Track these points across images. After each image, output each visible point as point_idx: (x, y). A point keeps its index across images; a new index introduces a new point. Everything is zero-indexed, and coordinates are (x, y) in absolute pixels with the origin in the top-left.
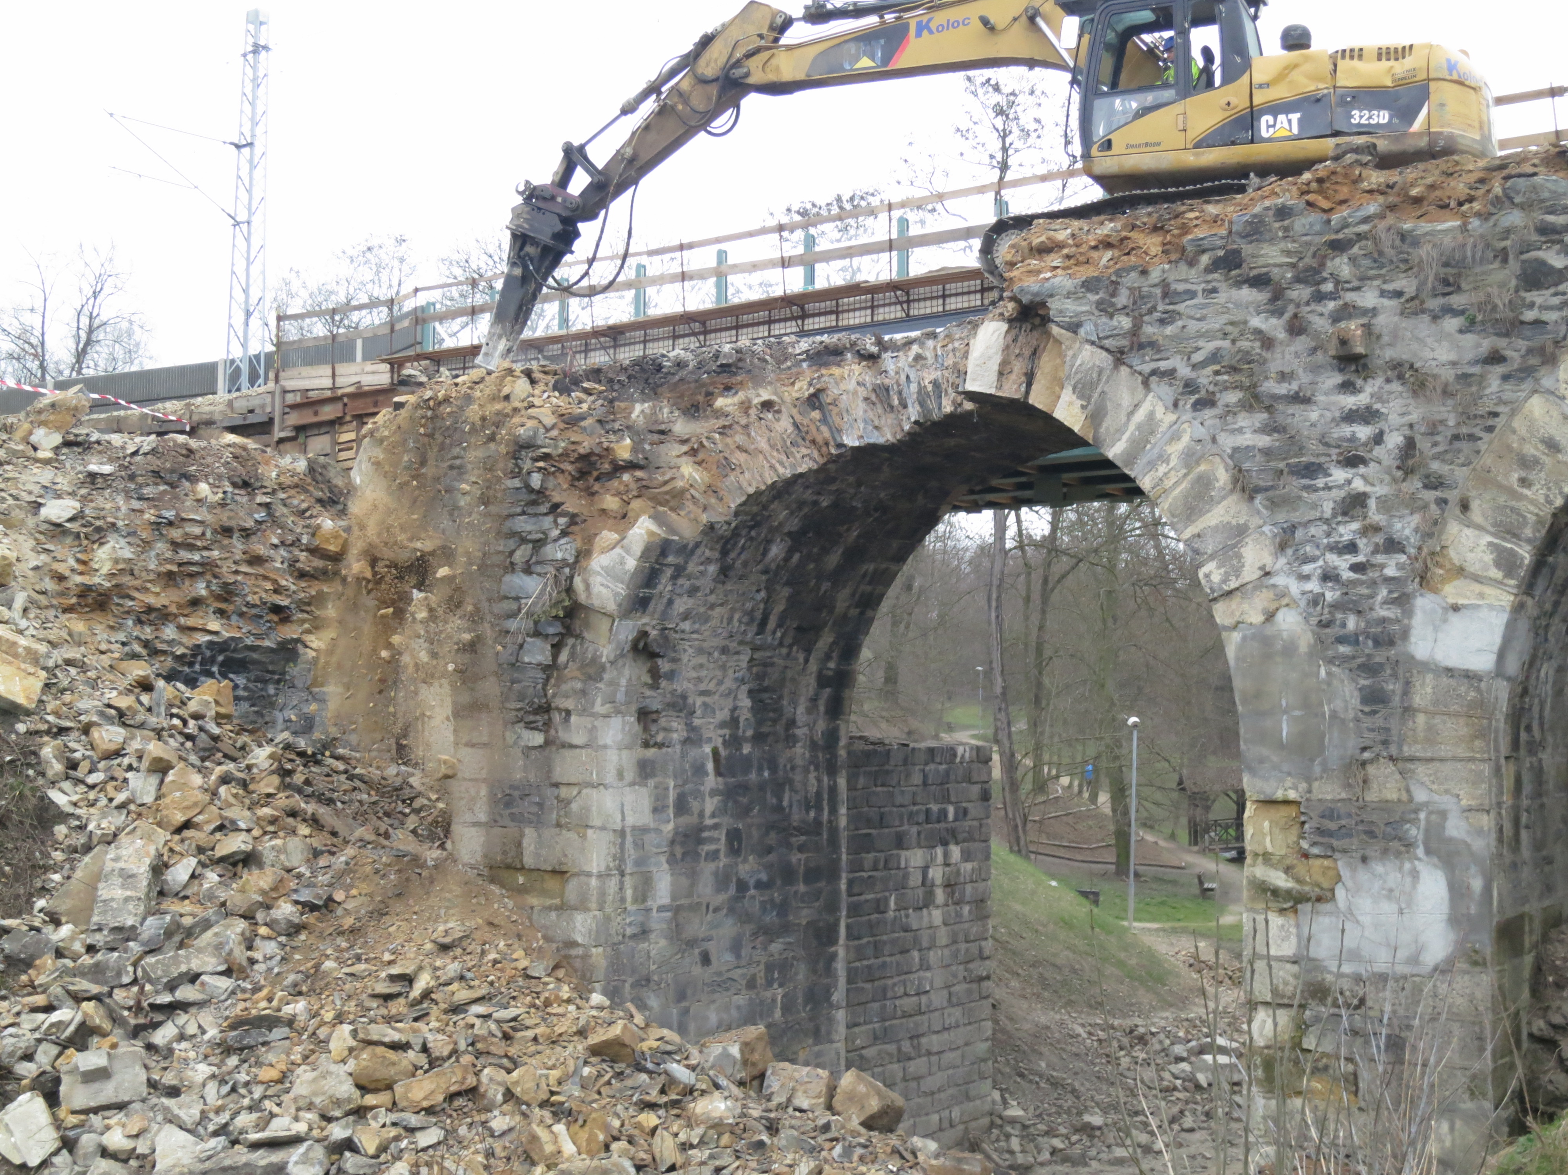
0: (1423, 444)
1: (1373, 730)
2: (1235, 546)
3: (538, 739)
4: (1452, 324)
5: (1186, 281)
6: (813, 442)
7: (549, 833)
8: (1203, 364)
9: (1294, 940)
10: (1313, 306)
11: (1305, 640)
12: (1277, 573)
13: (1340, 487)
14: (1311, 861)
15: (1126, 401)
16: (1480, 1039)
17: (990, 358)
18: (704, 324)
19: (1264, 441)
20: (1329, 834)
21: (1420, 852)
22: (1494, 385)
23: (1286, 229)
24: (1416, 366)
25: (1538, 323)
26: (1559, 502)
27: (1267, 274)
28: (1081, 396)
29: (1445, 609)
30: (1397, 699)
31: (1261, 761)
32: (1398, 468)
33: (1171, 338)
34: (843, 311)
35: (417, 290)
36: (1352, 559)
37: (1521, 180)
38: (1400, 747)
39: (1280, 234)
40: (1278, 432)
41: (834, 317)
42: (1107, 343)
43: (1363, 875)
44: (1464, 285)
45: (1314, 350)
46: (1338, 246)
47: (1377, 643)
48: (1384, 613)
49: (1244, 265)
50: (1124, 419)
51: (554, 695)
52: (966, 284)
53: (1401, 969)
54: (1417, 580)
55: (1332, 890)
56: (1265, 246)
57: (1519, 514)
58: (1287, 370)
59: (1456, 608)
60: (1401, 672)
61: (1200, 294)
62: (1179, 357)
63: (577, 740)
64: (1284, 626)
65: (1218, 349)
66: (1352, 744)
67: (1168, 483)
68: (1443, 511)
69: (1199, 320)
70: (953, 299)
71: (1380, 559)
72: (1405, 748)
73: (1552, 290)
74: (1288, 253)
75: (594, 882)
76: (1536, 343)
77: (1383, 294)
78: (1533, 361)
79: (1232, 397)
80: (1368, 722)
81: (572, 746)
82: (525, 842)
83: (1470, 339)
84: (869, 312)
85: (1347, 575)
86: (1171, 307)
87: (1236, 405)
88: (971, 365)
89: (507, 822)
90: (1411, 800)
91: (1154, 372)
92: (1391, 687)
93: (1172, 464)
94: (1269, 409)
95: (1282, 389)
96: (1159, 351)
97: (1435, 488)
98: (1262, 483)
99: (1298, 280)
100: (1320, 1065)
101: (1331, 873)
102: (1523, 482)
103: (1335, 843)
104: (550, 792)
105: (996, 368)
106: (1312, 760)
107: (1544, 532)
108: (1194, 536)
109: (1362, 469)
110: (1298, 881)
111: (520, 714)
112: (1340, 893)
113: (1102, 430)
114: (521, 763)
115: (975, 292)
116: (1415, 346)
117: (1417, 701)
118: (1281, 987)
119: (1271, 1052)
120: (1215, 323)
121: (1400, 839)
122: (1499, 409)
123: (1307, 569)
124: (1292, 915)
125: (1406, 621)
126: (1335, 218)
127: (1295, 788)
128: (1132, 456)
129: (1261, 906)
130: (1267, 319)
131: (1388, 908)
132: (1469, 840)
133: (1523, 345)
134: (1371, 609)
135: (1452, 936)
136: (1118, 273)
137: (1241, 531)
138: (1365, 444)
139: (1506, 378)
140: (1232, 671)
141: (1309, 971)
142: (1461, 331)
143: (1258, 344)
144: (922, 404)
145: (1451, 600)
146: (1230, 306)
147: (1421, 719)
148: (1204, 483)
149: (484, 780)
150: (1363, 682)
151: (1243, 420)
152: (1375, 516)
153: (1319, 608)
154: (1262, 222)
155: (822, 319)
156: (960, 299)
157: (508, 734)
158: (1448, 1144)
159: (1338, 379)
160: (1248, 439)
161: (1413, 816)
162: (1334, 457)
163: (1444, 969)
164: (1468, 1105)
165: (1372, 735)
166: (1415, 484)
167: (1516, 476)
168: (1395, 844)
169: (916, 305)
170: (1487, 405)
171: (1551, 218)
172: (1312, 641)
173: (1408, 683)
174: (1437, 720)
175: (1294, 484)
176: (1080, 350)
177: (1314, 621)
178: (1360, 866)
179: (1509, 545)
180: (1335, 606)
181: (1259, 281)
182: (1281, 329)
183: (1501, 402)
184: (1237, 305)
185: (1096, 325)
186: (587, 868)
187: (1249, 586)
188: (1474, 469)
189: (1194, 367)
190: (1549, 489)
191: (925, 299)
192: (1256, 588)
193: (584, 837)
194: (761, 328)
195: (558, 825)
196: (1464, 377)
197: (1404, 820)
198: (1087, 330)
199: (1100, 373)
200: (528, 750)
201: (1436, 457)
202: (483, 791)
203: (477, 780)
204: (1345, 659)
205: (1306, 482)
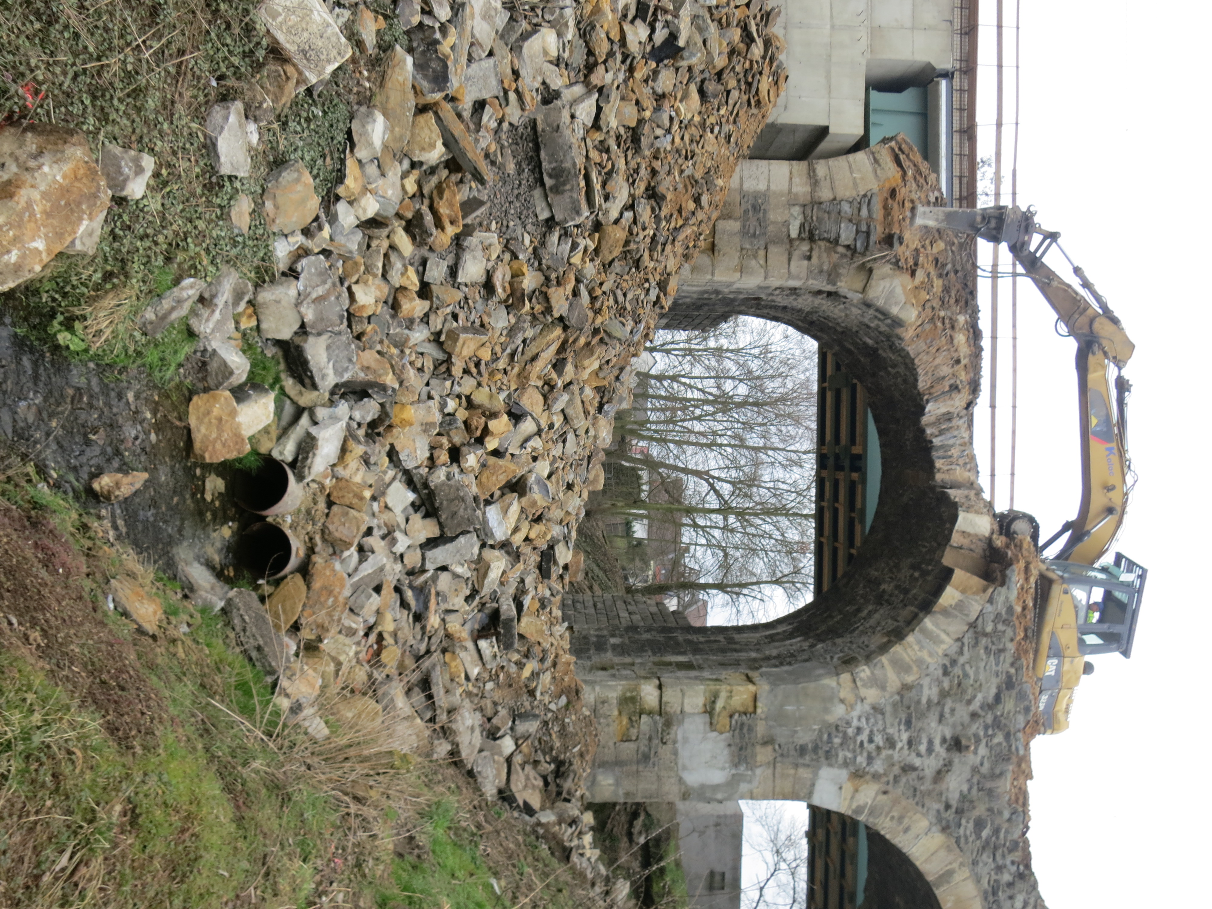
0: (914, 775)
1: (788, 750)
2: (877, 684)
3: (794, 234)
4: (965, 788)
5: (1004, 661)
7: (737, 240)
8: (963, 670)
9: (692, 711)
10: (982, 724)
11: (831, 718)
12: (862, 705)
13: (899, 737)
14: (728, 719)
15: (951, 629)
16: (651, 797)
17: (973, 526)
19: (924, 700)
20: (741, 729)
21: (734, 771)
22: (936, 806)
24: (949, 773)
25: (959, 825)
26: (882, 833)
27: (1001, 702)
28: (956, 605)
29: (841, 783)
30: (801, 761)
31: (775, 695)
32: (905, 764)
33: (978, 653)
36: (866, 741)
38: (780, 762)
40: (927, 708)
42: (980, 619)
43: (722, 745)
44: (981, 794)
45: (962, 725)
46: (1007, 736)
47: (827, 752)
48: (841, 754)
49: (1007, 691)
50: (943, 627)
51: (820, 247)
53: (680, 762)
54: (854, 771)
55: (715, 730)
56: (1014, 701)
57: (879, 816)
58: (955, 712)
59: (841, 788)
60: (814, 763)
61: (997, 669)
62: (969, 657)
63: (792, 263)
64: (837, 708)
65: (970, 678)
66: (782, 740)
67: (909, 651)
68: (884, 783)
69: (985, 667)
71: (865, 754)
72: (779, 764)
73: (973, 831)
74: (1009, 713)
75: (709, 277)
76: (952, 825)
77: (983, 757)
78: (944, 823)
79: (946, 685)
80: (792, 747)
81: (789, 260)
82: (731, 222)
83: (957, 795)
85: (859, 739)
86: (993, 653)
87: (942, 686)
88: (971, 516)
89: (744, 207)
90: (757, 767)
91: (963, 644)
92: (807, 758)
93: (918, 653)
94: (939, 703)
95: (947, 710)
96: (973, 647)
97: (894, 780)
98: (904, 699)
99: (996, 718)
100: (634, 724)
101: (723, 730)
102: (892, 818)
103: (737, 731)
104: (762, 243)
105: (968, 530)
106: (775, 721)
109: (906, 747)
110: (719, 714)
111: (809, 218)
112: (715, 734)
113: (939, 616)
114: (780, 219)
116: (958, 772)
117: (801, 770)
118: (669, 704)
120: (982, 677)
121: (739, 763)
122: (925, 808)
123: (863, 720)
124: (703, 710)
125: (836, 766)
127: (762, 712)
128: (924, 631)
129: (707, 694)
130: (980, 702)
131: (708, 757)
133: (951, 818)
134: (843, 750)
135: (695, 785)
136: (1014, 626)
137: (883, 688)
138: (917, 749)
139: (938, 811)
140: (818, 682)
141: (677, 718)
142: (961, 792)
143: (969, 697)
145: (844, 786)
146: (989, 684)
147: (792, 771)
148: (907, 669)
149: (768, 186)
150: (810, 746)
151: (935, 690)
152: (885, 752)
153: (845, 725)
157: (797, 208)
159: (948, 736)
160: (926, 692)
161: (749, 768)
162: (913, 734)
163: (680, 780)
164: (621, 792)
165: (786, 749)
166: (896, 770)
167: (895, 814)
168: (736, 760)
170: (927, 802)
171: (1003, 831)
172: (830, 722)
173: (808, 766)
175: (904, 716)
176: (979, 603)
177: (839, 723)
178: (727, 743)
179: (866, 811)
180: (845, 733)
181: (998, 698)
182: (974, 708)
183: (928, 810)
184: (989, 688)
185: (990, 613)
186: (717, 272)
187: (857, 691)
188: (900, 797)
192: (856, 694)
193: (735, 270)
195: (742, 249)
196: (941, 794)
197: (747, 764)
198: (989, 608)
199: (967, 615)
200: (786, 224)
201: (908, 780)
202: (762, 187)
203: (769, 182)
204: (820, 737)
205: (903, 721)
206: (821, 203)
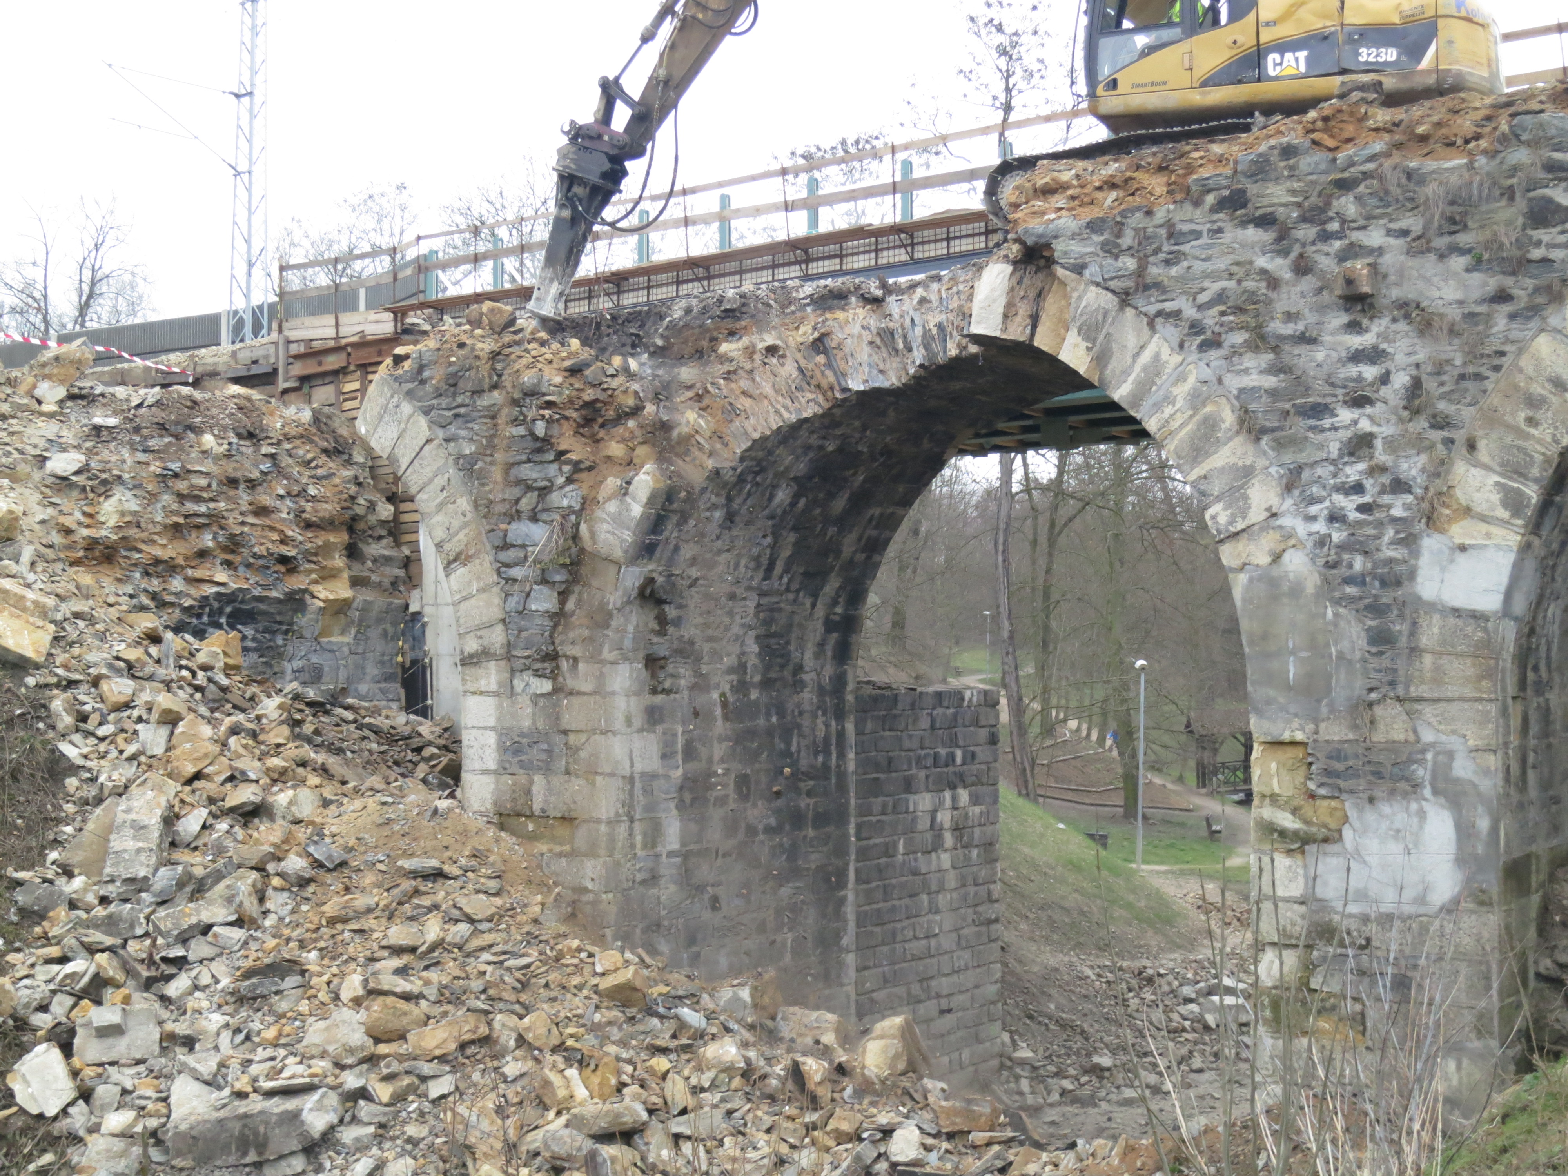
0: (1430, 384)
1: (1380, 671)
2: (1241, 487)
3: (546, 686)
4: (1458, 262)
5: (1191, 221)
6: (818, 386)
7: (557, 781)
8: (1209, 305)
9: (1301, 881)
10: (1320, 246)
11: (1312, 582)
12: (1283, 514)
13: (1347, 427)
14: (1318, 802)
15: (1131, 341)
16: (1487, 978)
17: (994, 301)
18: (707, 269)
19: (1270, 382)
20: (1338, 775)
21: (1427, 792)
22: (1501, 323)
23: (1292, 168)
24: (1424, 304)
25: (1545, 261)
27: (1272, 213)
28: (1086, 338)
29: (1452, 549)
30: (1403, 641)
31: (1269, 702)
32: (1405, 408)
33: (1176, 279)
34: (847, 255)
35: (419, 238)
36: (1359, 500)
37: (1529, 117)
38: (1407, 689)
39: (1286, 173)
40: (1285, 372)
41: (838, 260)
42: (1112, 284)
43: (1370, 816)
44: (1470, 224)
45: (1320, 290)
46: (1343, 185)
47: (1384, 584)
48: (1391, 553)
49: (1250, 205)
50: (1129, 360)
51: (562, 643)
52: (970, 226)
53: (1408, 909)
54: (1424, 520)
55: (1340, 831)
56: (1270, 185)
57: (1526, 454)
58: (1293, 310)
59: (1463, 548)
60: (1407, 612)
61: (1205, 234)
62: (1184, 298)
63: (586, 686)
64: (1291, 568)
65: (1224, 289)
66: (1359, 685)
67: (1174, 425)
68: (1449, 450)
69: (1204, 260)
70: (957, 242)
71: (1386, 499)
72: (1412, 689)
73: (1559, 228)
74: (1294, 192)
75: (603, 828)
76: (1543, 281)
77: (1389, 232)
78: (1540, 300)
79: (1238, 338)
80: (1375, 663)
81: (579, 693)
82: (535, 789)
83: (1476, 278)
84: (873, 255)
85: (1354, 515)
86: (1176, 248)
87: (1241, 346)
88: (976, 308)
89: (515, 769)
90: (1418, 741)
91: (1159, 313)
92: (1398, 628)
93: (1178, 406)
94: (1275, 349)
95: (1288, 329)
96: (1164, 292)
97: (1442, 428)
98: (1269, 424)
99: (1304, 219)
100: (1328, 1005)
101: (1339, 814)
102: (1530, 421)
103: (1342, 784)
104: (558, 739)
105: (1001, 310)
106: (1319, 701)
107: (1551, 471)
108: (1200, 478)
109: (1368, 410)
110: (1307, 822)
111: (527, 662)
112: (1347, 833)
113: (1108, 372)
114: (529, 710)
115: (980, 234)
116: (1421, 285)
117: (1424, 641)
118: (1289, 927)
119: (1278, 992)
120: (1221, 264)
121: (1407, 780)
122: (1507, 348)
123: (1314, 509)
124: (1299, 856)
125: (1413, 562)
126: (1341, 156)
127: (1302, 729)
128: (1137, 398)
129: (1267, 847)
130: (1272, 259)
131: (1395, 847)
132: (1477, 782)
133: (1529, 283)
134: (1378, 550)
135: (1459, 876)
136: (1123, 214)
137: (1247, 473)
138: (1372, 384)
139: (1512, 317)
140: (1239, 613)
141: (1316, 912)
142: (1467, 270)
143: (1263, 284)
144: (927, 347)
145: (1458, 541)
146: (1236, 246)
147: (1428, 659)
148: (1210, 425)
149: (493, 729)
150: (1370, 623)
151: (1250, 361)
152: (1381, 456)
153: (1326, 549)
154: (1267, 161)
155: (826, 262)
156: (964, 241)
157: (516, 682)
158: (1455, 1082)
159: (1345, 318)
160: (1254, 380)
161: (1420, 756)
162: (1341, 398)
163: (1451, 908)
164: (1475, 1044)
165: (1379, 676)
166: (1422, 423)
167: (1522, 415)
168: (1402, 785)
169: (920, 248)
170: (1494, 344)
171: (1558, 156)
172: (1319, 583)
173: (1414, 624)
174: (1444, 661)
175: (1301, 424)
176: (1085, 291)
177: (1321, 562)
178: (1368, 806)
179: (1516, 485)
180: (1342, 547)
181: (1265, 221)
182: (1286, 269)
183: (1507, 341)
184: (1243, 245)
185: (1101, 267)
186: (596, 815)
187: (1256, 527)
188: (1481, 409)
189: (1200, 307)
190: (1556, 428)
191: (929, 242)
192: (1262, 529)
193: (593, 784)
194: (765, 273)
195: (567, 772)
196: (1471, 316)
197: (1411, 761)
198: (1092, 271)
199: (1105, 314)
200: (536, 698)
201: (1443, 397)
202: (491, 739)
203: (485, 728)
204: (1352, 600)
205: (1312, 422)
206: (509, 644)
